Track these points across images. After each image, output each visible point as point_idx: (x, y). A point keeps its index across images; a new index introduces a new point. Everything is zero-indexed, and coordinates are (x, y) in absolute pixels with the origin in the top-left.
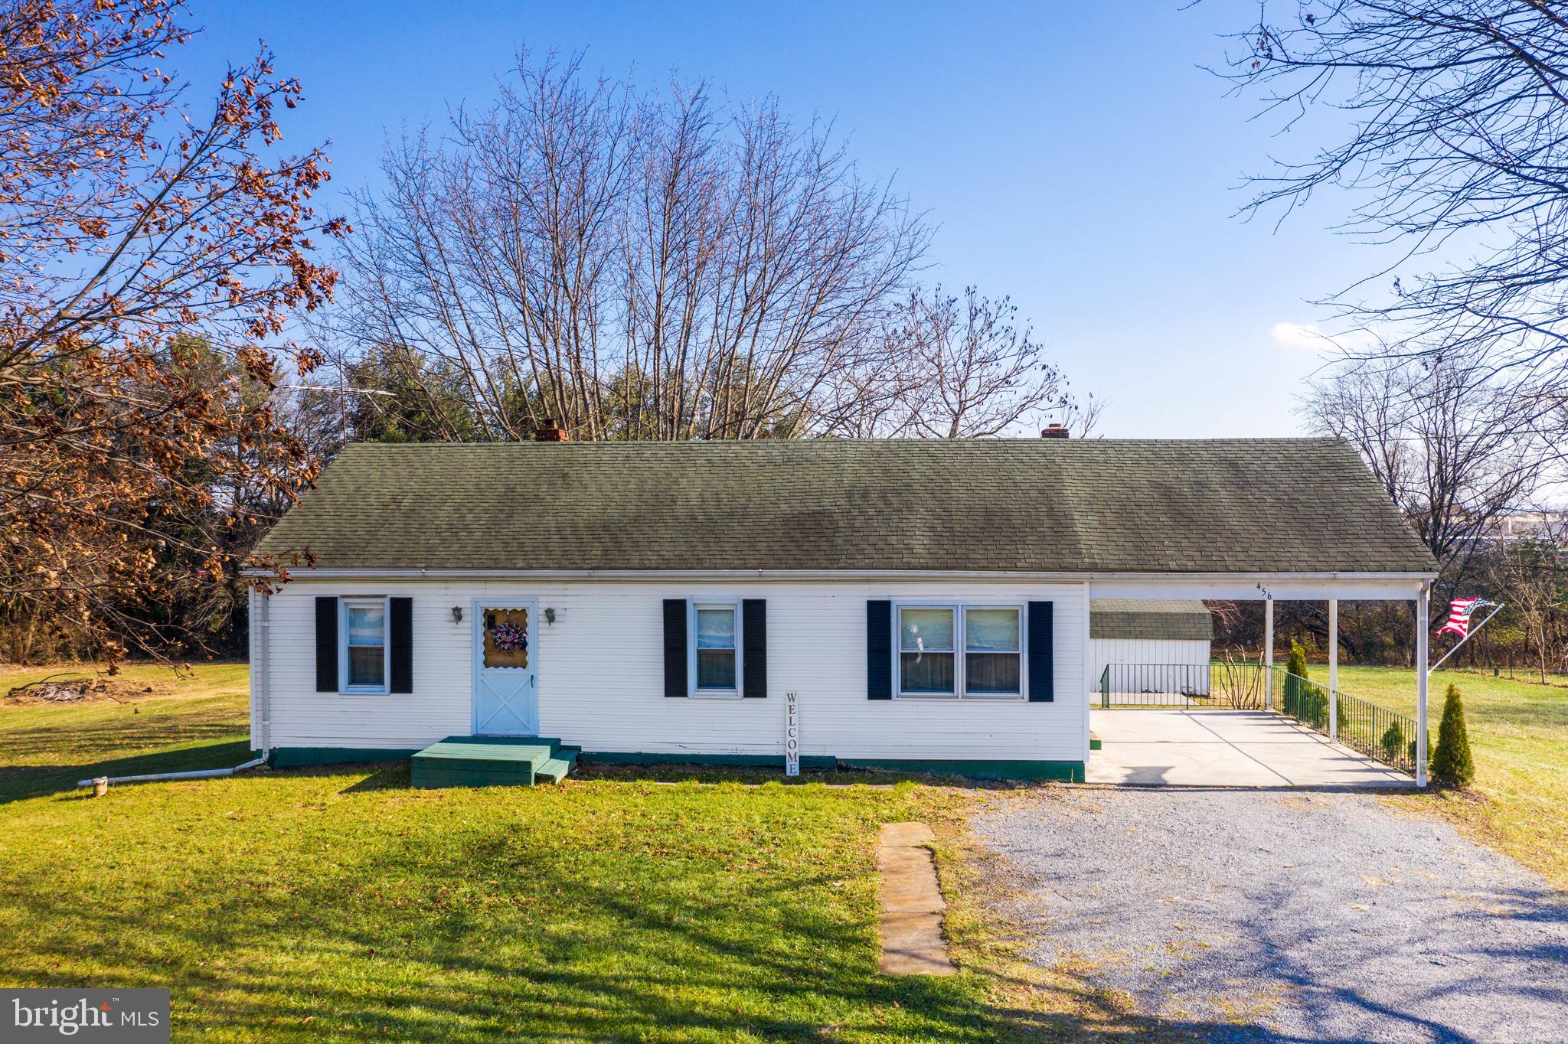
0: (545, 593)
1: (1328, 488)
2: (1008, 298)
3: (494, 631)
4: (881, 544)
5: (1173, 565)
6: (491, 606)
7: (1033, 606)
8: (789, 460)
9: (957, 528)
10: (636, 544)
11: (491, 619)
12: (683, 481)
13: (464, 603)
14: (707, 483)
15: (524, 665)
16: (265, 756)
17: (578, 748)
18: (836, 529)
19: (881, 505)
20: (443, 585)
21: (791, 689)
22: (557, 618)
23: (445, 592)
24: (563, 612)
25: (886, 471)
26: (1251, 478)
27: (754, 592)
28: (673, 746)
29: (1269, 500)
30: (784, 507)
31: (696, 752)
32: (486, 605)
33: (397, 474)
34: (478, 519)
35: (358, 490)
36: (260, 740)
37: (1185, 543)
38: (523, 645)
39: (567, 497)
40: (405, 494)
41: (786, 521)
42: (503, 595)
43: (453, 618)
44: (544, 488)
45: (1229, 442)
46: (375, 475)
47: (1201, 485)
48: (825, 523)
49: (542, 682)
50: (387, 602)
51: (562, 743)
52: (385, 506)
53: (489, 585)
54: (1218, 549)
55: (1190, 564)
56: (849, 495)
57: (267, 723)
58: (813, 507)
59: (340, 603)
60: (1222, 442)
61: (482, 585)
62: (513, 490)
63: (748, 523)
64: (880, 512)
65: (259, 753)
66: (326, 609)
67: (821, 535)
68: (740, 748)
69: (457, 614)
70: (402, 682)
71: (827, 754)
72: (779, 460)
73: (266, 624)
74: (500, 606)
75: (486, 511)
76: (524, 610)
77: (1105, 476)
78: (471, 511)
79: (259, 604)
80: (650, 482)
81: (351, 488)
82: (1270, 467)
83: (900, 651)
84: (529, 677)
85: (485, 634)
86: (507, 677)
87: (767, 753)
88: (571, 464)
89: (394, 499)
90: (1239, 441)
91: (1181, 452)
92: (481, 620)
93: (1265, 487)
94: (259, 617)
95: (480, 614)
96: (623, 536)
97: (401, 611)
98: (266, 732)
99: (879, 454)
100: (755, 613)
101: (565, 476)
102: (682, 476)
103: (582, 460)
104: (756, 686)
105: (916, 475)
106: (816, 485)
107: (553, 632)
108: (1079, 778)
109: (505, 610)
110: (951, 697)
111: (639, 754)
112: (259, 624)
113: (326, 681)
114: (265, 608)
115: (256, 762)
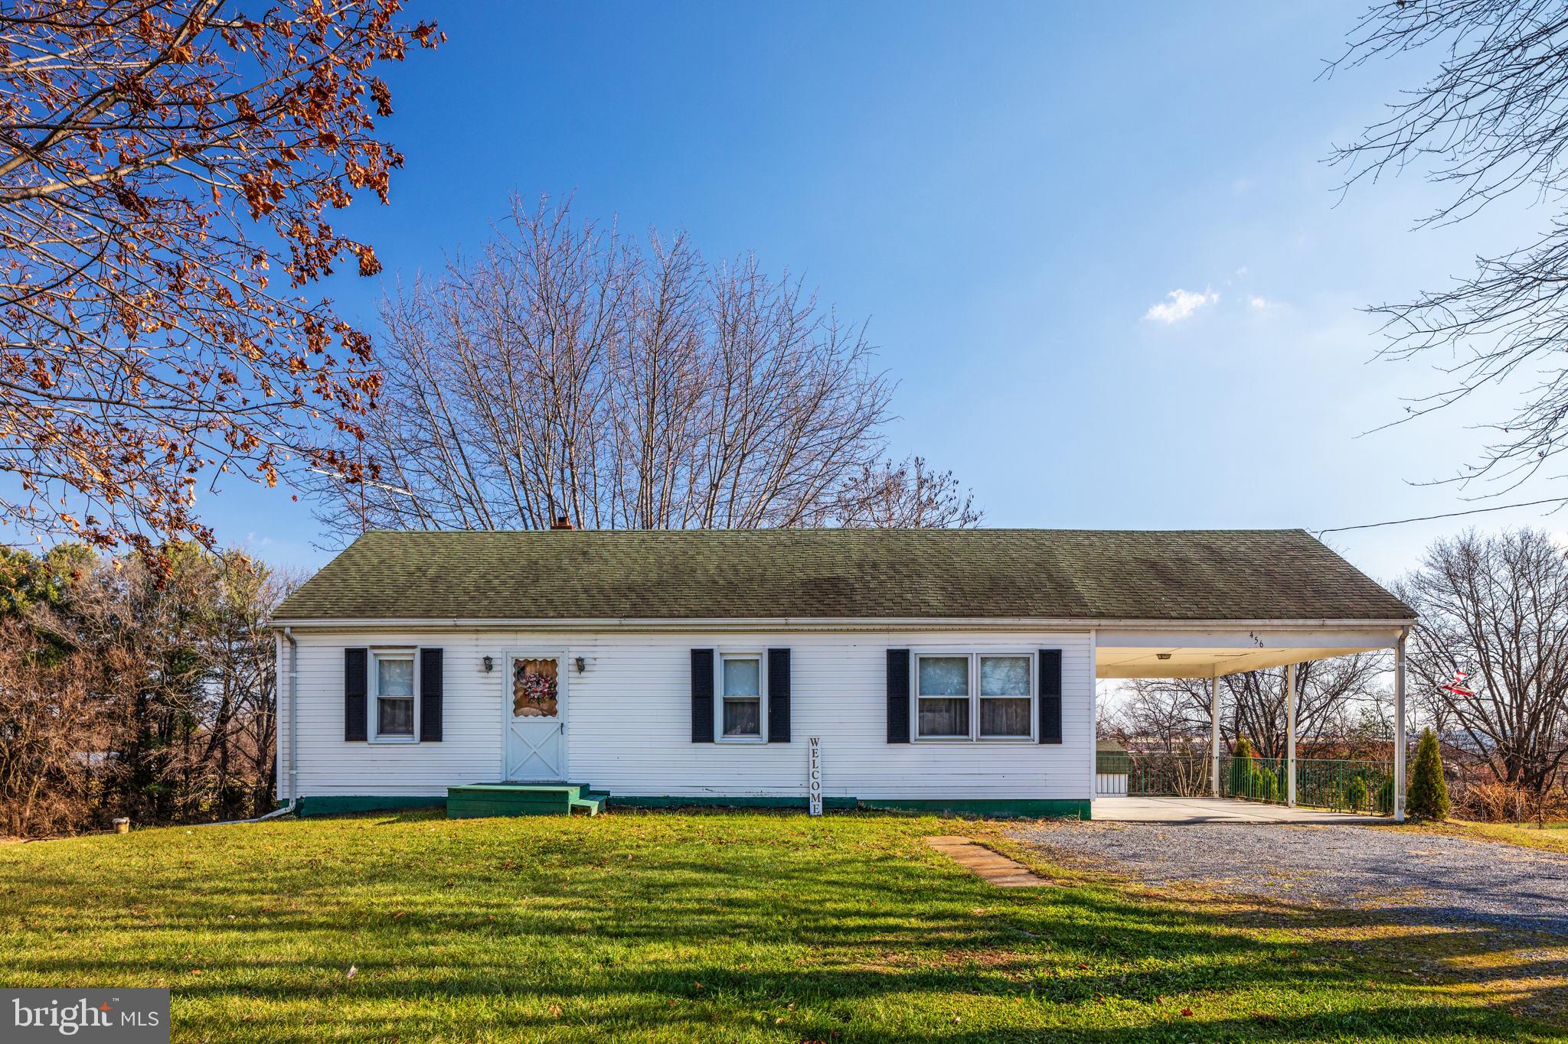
0: (575, 643)
1: (1297, 563)
2: (950, 473)
3: (524, 681)
4: (899, 600)
5: (1174, 614)
6: (522, 656)
7: (1044, 654)
8: (797, 543)
9: (966, 589)
10: (662, 600)
11: (520, 668)
12: (700, 558)
13: (495, 654)
14: (723, 558)
15: (553, 712)
16: (292, 806)
17: (607, 793)
18: (853, 589)
19: (891, 572)
20: (474, 636)
21: (814, 734)
22: (587, 668)
23: (475, 643)
24: (594, 662)
25: (890, 550)
26: (1227, 556)
27: (778, 641)
28: (700, 790)
29: (1247, 570)
30: (799, 575)
31: (722, 795)
32: (516, 655)
33: (420, 552)
34: (504, 583)
35: (382, 562)
36: (287, 789)
37: (1180, 599)
38: (553, 695)
39: (587, 568)
40: (430, 566)
41: (804, 584)
42: (534, 645)
43: (484, 668)
44: (566, 561)
45: (1199, 532)
46: (398, 552)
47: (1182, 561)
48: (841, 586)
49: (572, 729)
50: (418, 653)
51: (591, 789)
52: (411, 574)
53: (520, 636)
54: (1212, 603)
55: (1190, 614)
56: (860, 566)
57: (294, 772)
58: (827, 574)
59: (370, 654)
60: (1193, 532)
61: (512, 636)
62: (536, 563)
63: (769, 586)
64: (891, 578)
65: (285, 802)
66: (355, 660)
67: (839, 593)
68: (765, 790)
69: (488, 664)
70: (432, 731)
71: (848, 796)
72: (788, 542)
73: (294, 675)
74: (531, 656)
75: (512, 578)
76: (554, 661)
77: (1093, 554)
78: (497, 577)
79: (287, 656)
80: (668, 558)
81: (375, 561)
82: (1242, 549)
83: (918, 696)
84: (559, 725)
85: (515, 684)
86: (535, 726)
87: (791, 795)
88: (589, 545)
89: (419, 569)
90: (1207, 531)
91: (1159, 538)
92: (512, 670)
93: (1242, 562)
94: (287, 669)
95: (511, 663)
96: (649, 595)
97: (432, 661)
98: (293, 781)
99: (882, 540)
100: (780, 661)
101: (585, 553)
102: (698, 554)
103: (600, 542)
104: (780, 731)
105: (918, 552)
106: (826, 559)
107: (584, 681)
108: (1086, 816)
109: (535, 660)
110: (966, 740)
111: (667, 798)
112: (286, 675)
113: (355, 730)
114: (294, 659)
115: (283, 811)
